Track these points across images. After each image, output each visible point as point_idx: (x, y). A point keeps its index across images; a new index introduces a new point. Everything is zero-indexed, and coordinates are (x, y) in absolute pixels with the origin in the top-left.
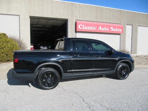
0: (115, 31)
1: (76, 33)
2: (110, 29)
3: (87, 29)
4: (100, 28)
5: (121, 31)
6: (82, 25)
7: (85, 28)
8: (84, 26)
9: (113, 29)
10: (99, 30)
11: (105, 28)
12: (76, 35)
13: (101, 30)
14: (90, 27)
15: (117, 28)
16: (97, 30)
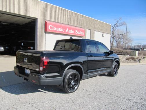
0: (79, 34)
1: (45, 33)
2: (75, 32)
3: (56, 30)
4: (67, 30)
5: (83, 34)
6: (52, 26)
7: (54, 29)
8: (54, 27)
9: (77, 32)
10: (66, 32)
11: (71, 31)
12: (45, 35)
13: (68, 32)
14: (57, 28)
15: (80, 31)
16: (65, 32)
